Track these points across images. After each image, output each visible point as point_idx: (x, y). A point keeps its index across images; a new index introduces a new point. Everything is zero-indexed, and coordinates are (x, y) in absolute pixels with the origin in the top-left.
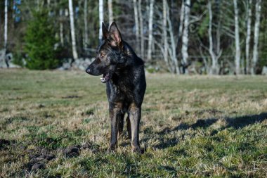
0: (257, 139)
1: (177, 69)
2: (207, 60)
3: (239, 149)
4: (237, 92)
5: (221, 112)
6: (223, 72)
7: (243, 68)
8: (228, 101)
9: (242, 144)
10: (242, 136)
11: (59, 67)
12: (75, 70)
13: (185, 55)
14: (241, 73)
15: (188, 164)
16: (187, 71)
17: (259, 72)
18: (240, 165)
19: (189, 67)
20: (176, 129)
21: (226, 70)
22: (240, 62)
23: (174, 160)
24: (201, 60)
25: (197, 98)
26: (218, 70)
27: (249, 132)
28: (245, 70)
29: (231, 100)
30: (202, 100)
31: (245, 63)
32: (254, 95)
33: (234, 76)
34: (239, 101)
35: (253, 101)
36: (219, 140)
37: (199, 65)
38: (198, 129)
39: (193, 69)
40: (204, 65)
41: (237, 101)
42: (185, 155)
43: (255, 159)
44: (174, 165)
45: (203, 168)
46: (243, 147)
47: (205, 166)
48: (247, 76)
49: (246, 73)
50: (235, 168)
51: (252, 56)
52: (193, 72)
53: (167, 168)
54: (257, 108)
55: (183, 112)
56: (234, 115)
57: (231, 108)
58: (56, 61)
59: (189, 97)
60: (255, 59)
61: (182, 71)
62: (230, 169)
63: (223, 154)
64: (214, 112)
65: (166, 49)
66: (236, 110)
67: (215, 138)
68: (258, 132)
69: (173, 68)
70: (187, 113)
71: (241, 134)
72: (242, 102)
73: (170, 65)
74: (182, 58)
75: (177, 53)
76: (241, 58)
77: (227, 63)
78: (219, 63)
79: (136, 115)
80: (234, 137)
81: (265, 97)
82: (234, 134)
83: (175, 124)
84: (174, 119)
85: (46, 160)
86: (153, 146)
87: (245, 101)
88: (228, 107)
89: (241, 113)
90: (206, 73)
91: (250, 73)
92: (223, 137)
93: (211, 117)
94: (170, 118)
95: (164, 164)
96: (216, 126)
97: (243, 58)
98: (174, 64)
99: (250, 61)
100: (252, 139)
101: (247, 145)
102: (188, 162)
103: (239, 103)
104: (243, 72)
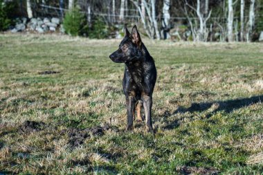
0: (245, 122)
1: (157, 32)
2: (193, 22)
3: (230, 130)
4: (228, 69)
5: (213, 95)
6: (212, 38)
7: (237, 33)
8: (220, 81)
9: (233, 126)
10: (233, 120)
11: (12, 29)
12: (32, 32)
13: (167, 16)
14: (234, 39)
15: (192, 141)
16: (168, 36)
17: (255, 39)
18: (231, 142)
19: (171, 31)
20: (176, 112)
21: (217, 34)
22: (233, 26)
23: (181, 138)
24: (185, 22)
25: (187, 77)
26: (206, 34)
27: (239, 116)
28: (239, 35)
29: (223, 81)
30: (193, 80)
31: (239, 27)
32: (246, 74)
33: (226, 43)
34: (231, 81)
35: (245, 81)
36: (214, 122)
37: (184, 28)
38: (195, 112)
39: (177, 33)
40: (189, 28)
41: (228, 81)
42: (189, 134)
43: (242, 137)
44: (182, 141)
45: (204, 144)
46: (234, 129)
47: (206, 143)
48: (241, 43)
49: (239, 40)
50: (228, 144)
51: (248, 19)
52: (175, 37)
53: (177, 143)
54: (248, 90)
55: (178, 95)
56: (226, 98)
57: (223, 89)
58: (7, 20)
59: (179, 76)
60: (251, 22)
61: (163, 36)
62: (224, 144)
63: (218, 134)
64: (207, 94)
65: (143, 8)
66: (228, 92)
67: (211, 121)
68: (247, 116)
69: (152, 32)
70: (182, 95)
71: (232, 118)
72: (234, 82)
73: (148, 28)
74: (163, 19)
75: (157, 14)
76: (234, 20)
77: (217, 26)
78: (208, 27)
79: (148, 102)
80: (226, 120)
81: (258, 77)
82: (226, 117)
83: (174, 108)
84: (171, 102)
85: (82, 138)
86: (162, 127)
87: (237, 82)
88: (220, 89)
89: (233, 96)
90: (192, 39)
91: (244, 40)
92: (217, 120)
93: (205, 100)
94: (167, 102)
95: (174, 141)
96: (211, 110)
97: (237, 21)
98: (153, 27)
99: (245, 25)
100: (241, 122)
101: (237, 127)
102: (192, 140)
103: (231, 84)
104: (237, 37)
